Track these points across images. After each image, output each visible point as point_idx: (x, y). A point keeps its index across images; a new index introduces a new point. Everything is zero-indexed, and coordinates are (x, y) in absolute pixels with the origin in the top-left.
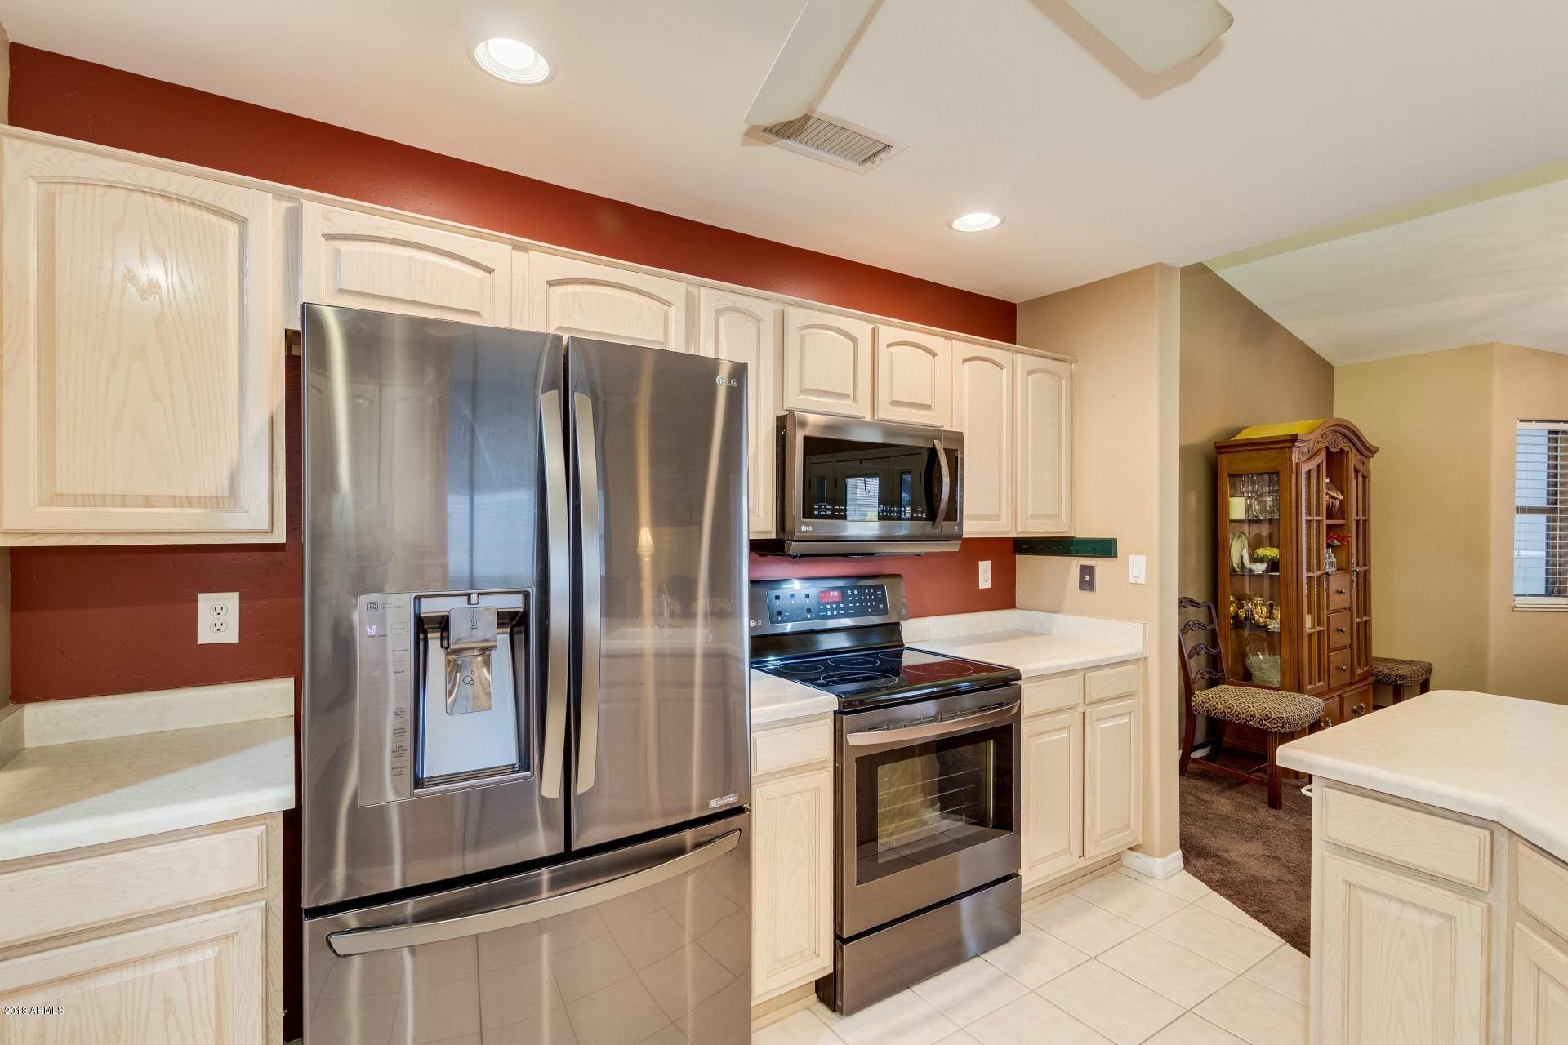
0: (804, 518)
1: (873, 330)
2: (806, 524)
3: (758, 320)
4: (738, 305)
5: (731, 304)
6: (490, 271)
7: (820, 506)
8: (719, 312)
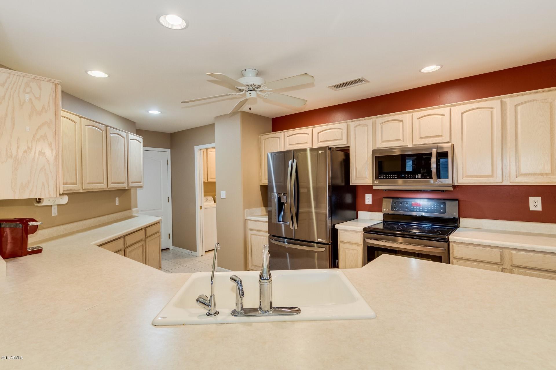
0: (375, 179)
1: (412, 115)
2: (376, 181)
3: (367, 125)
4: (360, 123)
5: (358, 124)
6: (308, 134)
7: (381, 176)
8: (355, 127)
